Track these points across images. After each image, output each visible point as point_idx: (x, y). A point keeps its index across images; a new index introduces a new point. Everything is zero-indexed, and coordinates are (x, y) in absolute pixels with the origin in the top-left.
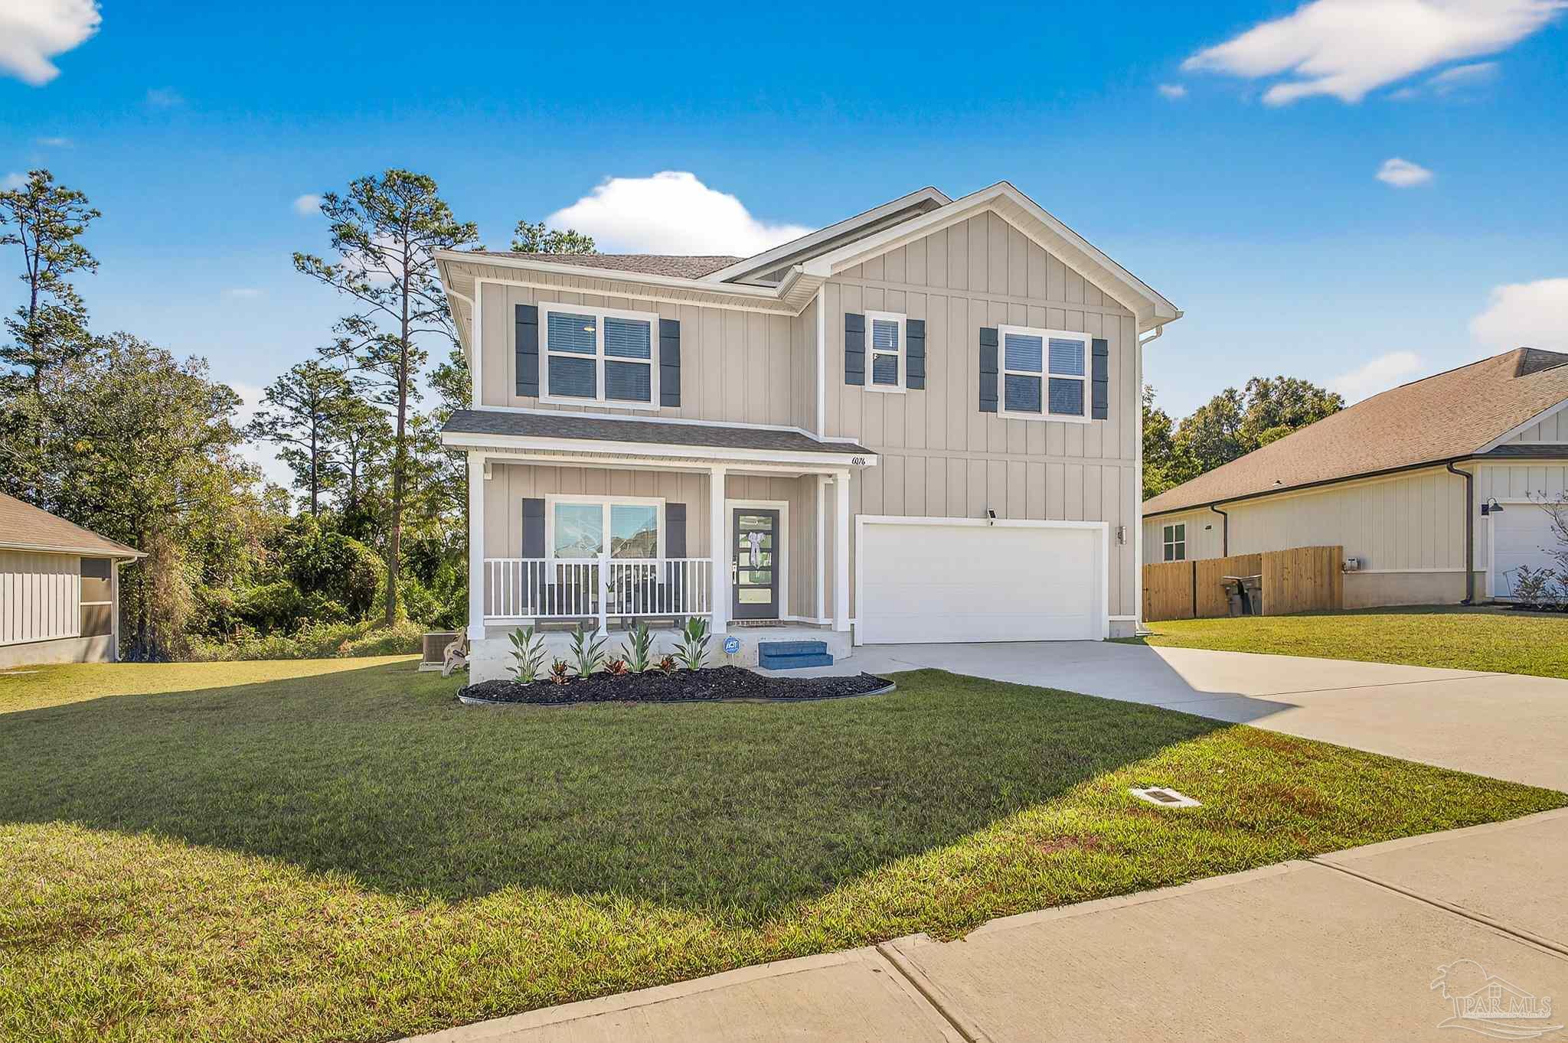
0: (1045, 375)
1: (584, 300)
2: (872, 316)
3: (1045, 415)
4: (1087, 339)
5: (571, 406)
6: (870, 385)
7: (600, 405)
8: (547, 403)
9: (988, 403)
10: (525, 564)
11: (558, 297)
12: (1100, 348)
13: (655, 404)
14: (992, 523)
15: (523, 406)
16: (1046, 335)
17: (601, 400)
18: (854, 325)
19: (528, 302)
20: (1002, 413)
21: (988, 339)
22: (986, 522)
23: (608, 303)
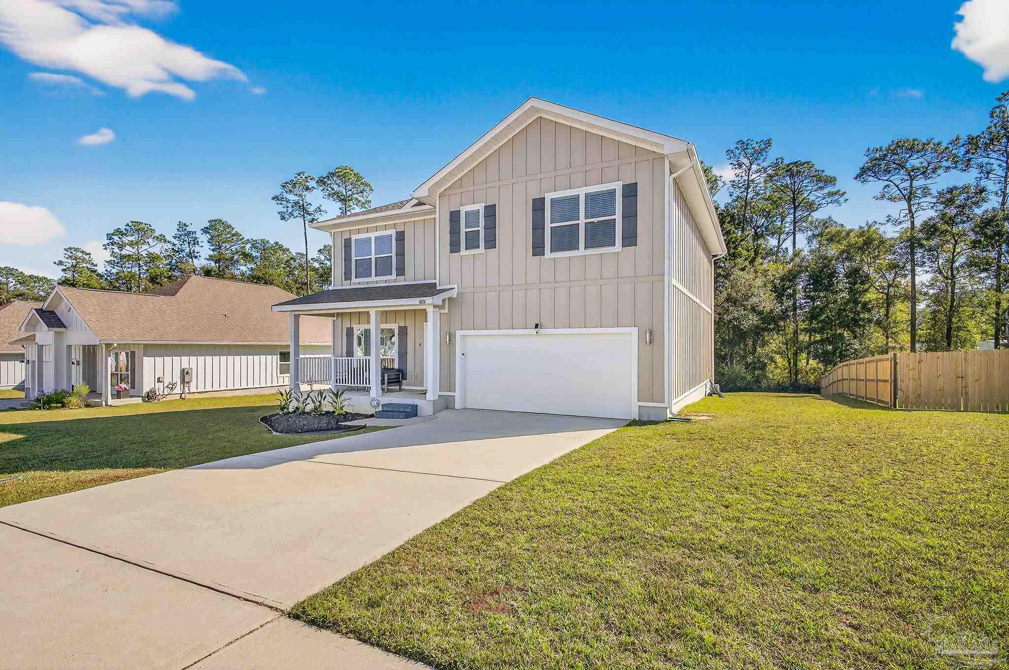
0: (582, 222)
1: (368, 231)
2: (464, 210)
3: (582, 250)
4: (618, 186)
5: (363, 282)
6: (463, 251)
7: (375, 281)
8: (355, 282)
9: (538, 249)
11: (359, 231)
12: (630, 190)
13: (393, 276)
14: (537, 332)
15: (347, 285)
16: (582, 192)
17: (373, 277)
18: (454, 217)
19: (349, 236)
20: (548, 254)
21: (538, 205)
22: (534, 331)
23: (376, 229)
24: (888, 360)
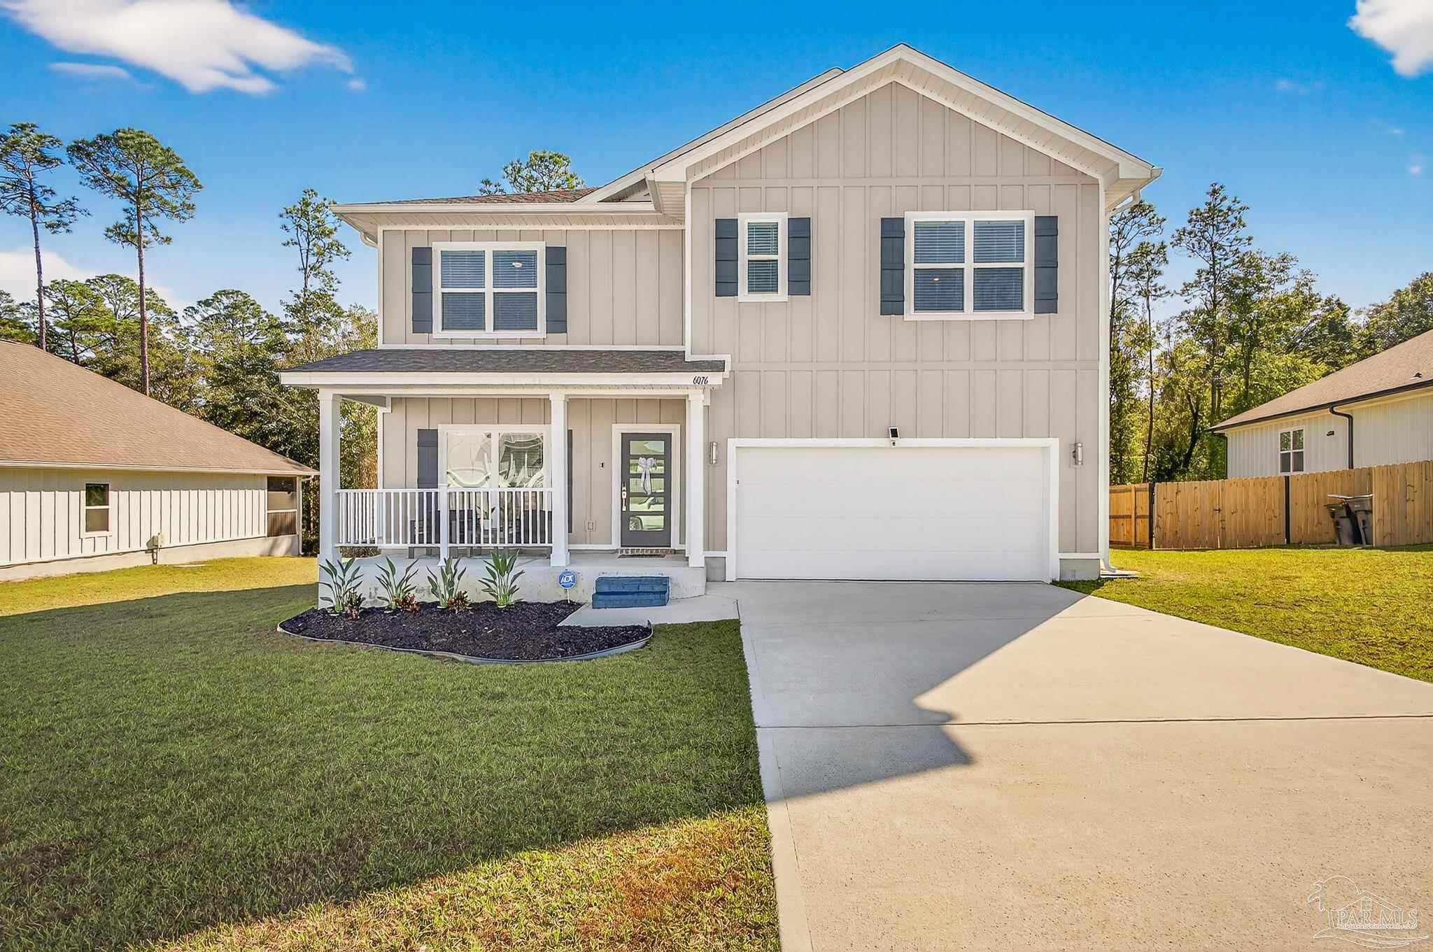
0: (969, 266)
1: (474, 236)
2: (745, 220)
3: (969, 313)
4: (1027, 217)
5: (463, 339)
6: (744, 295)
7: (488, 337)
8: (441, 338)
9: (891, 303)
10: (421, 494)
11: (451, 236)
12: (1047, 228)
13: (541, 331)
14: (894, 443)
15: (419, 343)
16: (969, 219)
17: (489, 332)
18: (725, 231)
19: (423, 244)
20: (910, 314)
21: (892, 230)
22: (885, 442)
23: (497, 236)
24: (1146, 491)
